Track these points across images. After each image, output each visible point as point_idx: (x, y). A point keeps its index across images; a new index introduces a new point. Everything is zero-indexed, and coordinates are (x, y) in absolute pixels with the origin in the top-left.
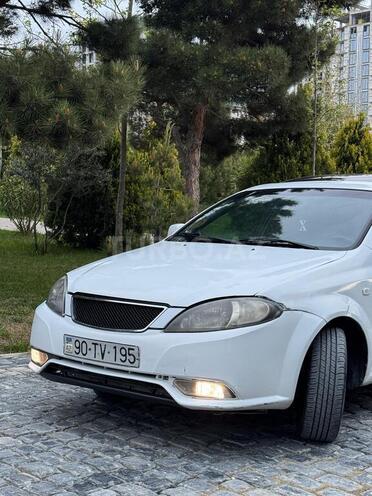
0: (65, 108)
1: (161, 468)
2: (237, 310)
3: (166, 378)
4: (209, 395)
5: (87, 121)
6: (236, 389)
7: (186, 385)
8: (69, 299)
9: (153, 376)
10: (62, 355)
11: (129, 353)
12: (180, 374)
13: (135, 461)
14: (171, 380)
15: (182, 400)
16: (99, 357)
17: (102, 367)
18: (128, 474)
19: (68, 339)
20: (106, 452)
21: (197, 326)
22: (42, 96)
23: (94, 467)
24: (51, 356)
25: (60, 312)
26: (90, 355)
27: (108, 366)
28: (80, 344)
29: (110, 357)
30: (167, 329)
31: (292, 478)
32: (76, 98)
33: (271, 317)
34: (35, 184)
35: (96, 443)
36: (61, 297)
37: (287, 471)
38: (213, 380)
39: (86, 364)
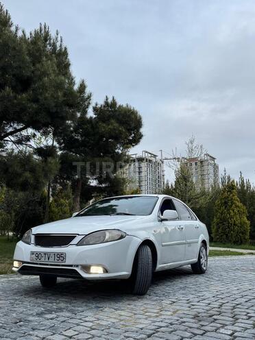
0: (27, 174)
1: (74, 307)
2: (108, 235)
3: (77, 266)
4: (97, 272)
5: (37, 181)
6: (108, 268)
7: (86, 268)
8: (33, 237)
9: (71, 266)
10: (29, 261)
11: (61, 256)
12: (84, 263)
13: (62, 305)
14: (80, 267)
15: (84, 275)
16: (47, 260)
17: (47, 265)
19: (32, 253)
20: (49, 303)
21: (91, 243)
22: (19, 170)
23: (44, 308)
24: (24, 262)
25: (29, 243)
26: (43, 259)
27: (51, 263)
28: (38, 255)
29: (52, 259)
30: (77, 245)
31: (132, 306)
32: (32, 170)
33: (122, 237)
35: (44, 301)
36: (29, 237)
37: (129, 304)
38: (98, 265)
39: (40, 264)
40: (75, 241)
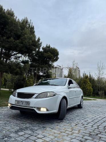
0: (18, 69)
1: (33, 126)
2: (48, 94)
3: (35, 108)
4: (43, 110)
5: (21, 72)
6: (49, 109)
7: (39, 109)
8: (17, 94)
9: (32, 107)
10: (14, 104)
11: (28, 103)
12: (38, 106)
13: (28, 125)
15: (38, 112)
16: (22, 104)
17: (22, 106)
18: (27, 128)
19: (16, 101)
21: (41, 97)
22: (15, 68)
24: (12, 104)
25: (15, 96)
26: (20, 104)
27: (24, 106)
28: (18, 102)
29: (24, 104)
30: (35, 98)
31: (59, 127)
32: (20, 68)
33: (54, 95)
34: (12, 83)
35: (20, 122)
36: (15, 94)
37: (57, 125)
38: (44, 108)
39: (19, 106)
40: (34, 96)
